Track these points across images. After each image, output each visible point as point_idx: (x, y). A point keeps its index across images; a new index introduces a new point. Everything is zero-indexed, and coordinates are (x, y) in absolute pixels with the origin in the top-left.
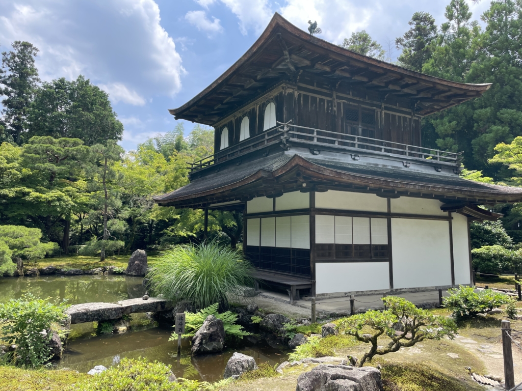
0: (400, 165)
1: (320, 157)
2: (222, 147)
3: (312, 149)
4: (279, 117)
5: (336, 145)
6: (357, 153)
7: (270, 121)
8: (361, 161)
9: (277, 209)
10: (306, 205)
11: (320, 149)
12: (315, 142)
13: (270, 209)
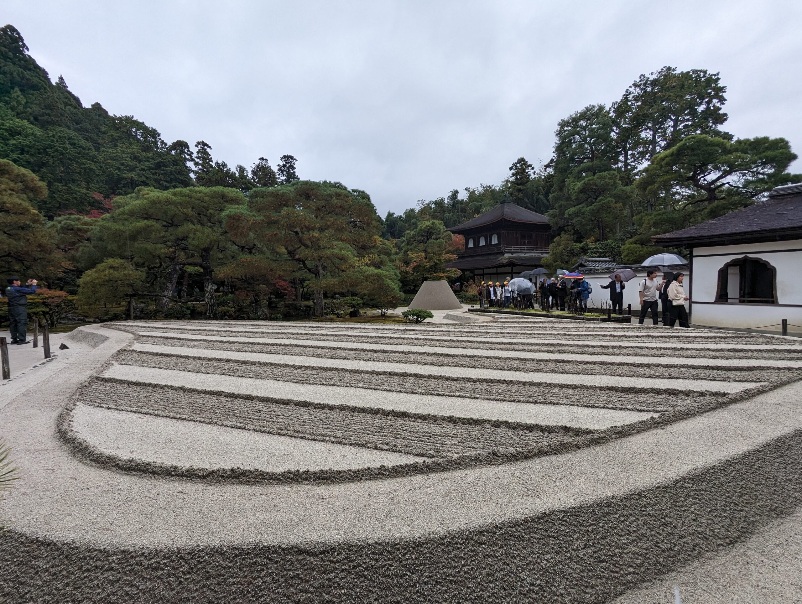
0: (540, 255)
1: (514, 255)
2: (469, 246)
3: (512, 253)
4: (499, 240)
5: (519, 251)
6: (526, 252)
7: (495, 241)
8: (527, 255)
9: (498, 272)
10: (510, 271)
11: (514, 253)
12: (513, 251)
13: (495, 272)
